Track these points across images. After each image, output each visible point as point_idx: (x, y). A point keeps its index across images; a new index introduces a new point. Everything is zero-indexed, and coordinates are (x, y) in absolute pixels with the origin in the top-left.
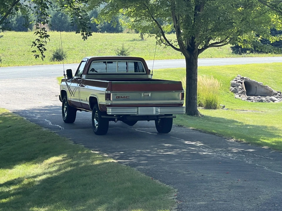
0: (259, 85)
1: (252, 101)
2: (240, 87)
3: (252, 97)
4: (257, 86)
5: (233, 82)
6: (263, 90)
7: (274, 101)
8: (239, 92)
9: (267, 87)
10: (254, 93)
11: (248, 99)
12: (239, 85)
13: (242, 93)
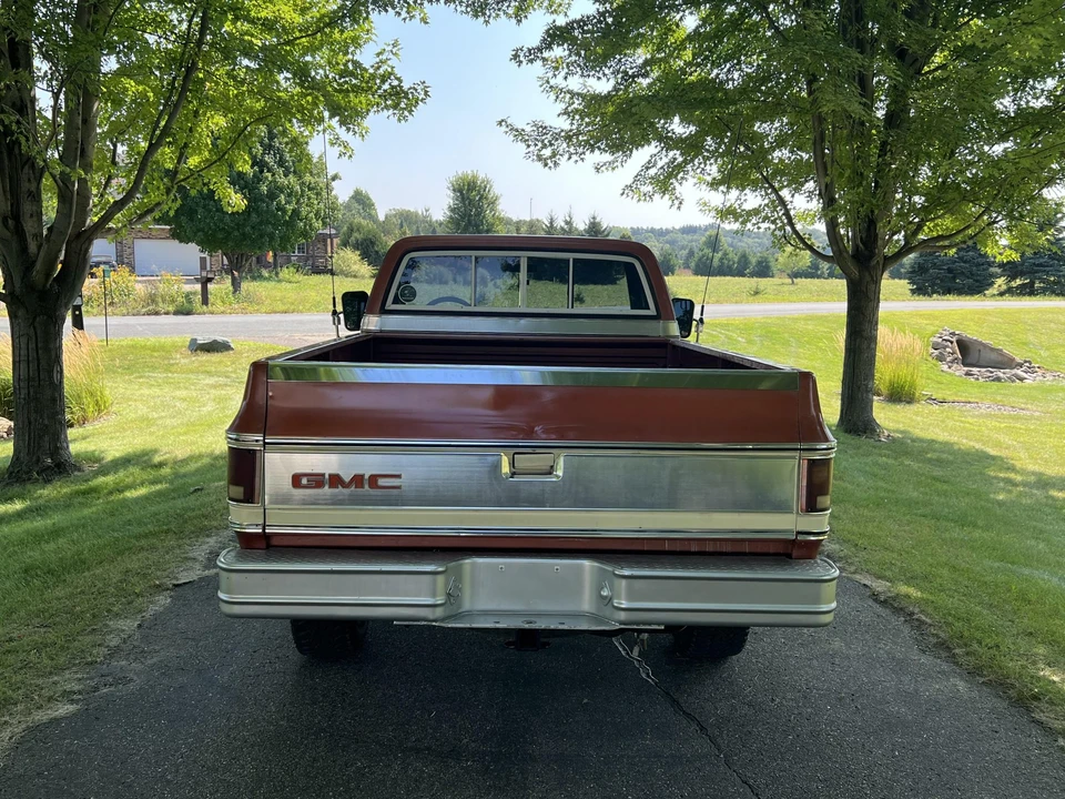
0: (985, 346)
1: (977, 379)
2: (948, 350)
3: (975, 370)
4: (981, 348)
5: (935, 339)
6: (993, 356)
7: (1022, 379)
8: (948, 359)
9: (1001, 350)
10: (974, 362)
11: (968, 374)
12: (947, 346)
13: (952, 362)
